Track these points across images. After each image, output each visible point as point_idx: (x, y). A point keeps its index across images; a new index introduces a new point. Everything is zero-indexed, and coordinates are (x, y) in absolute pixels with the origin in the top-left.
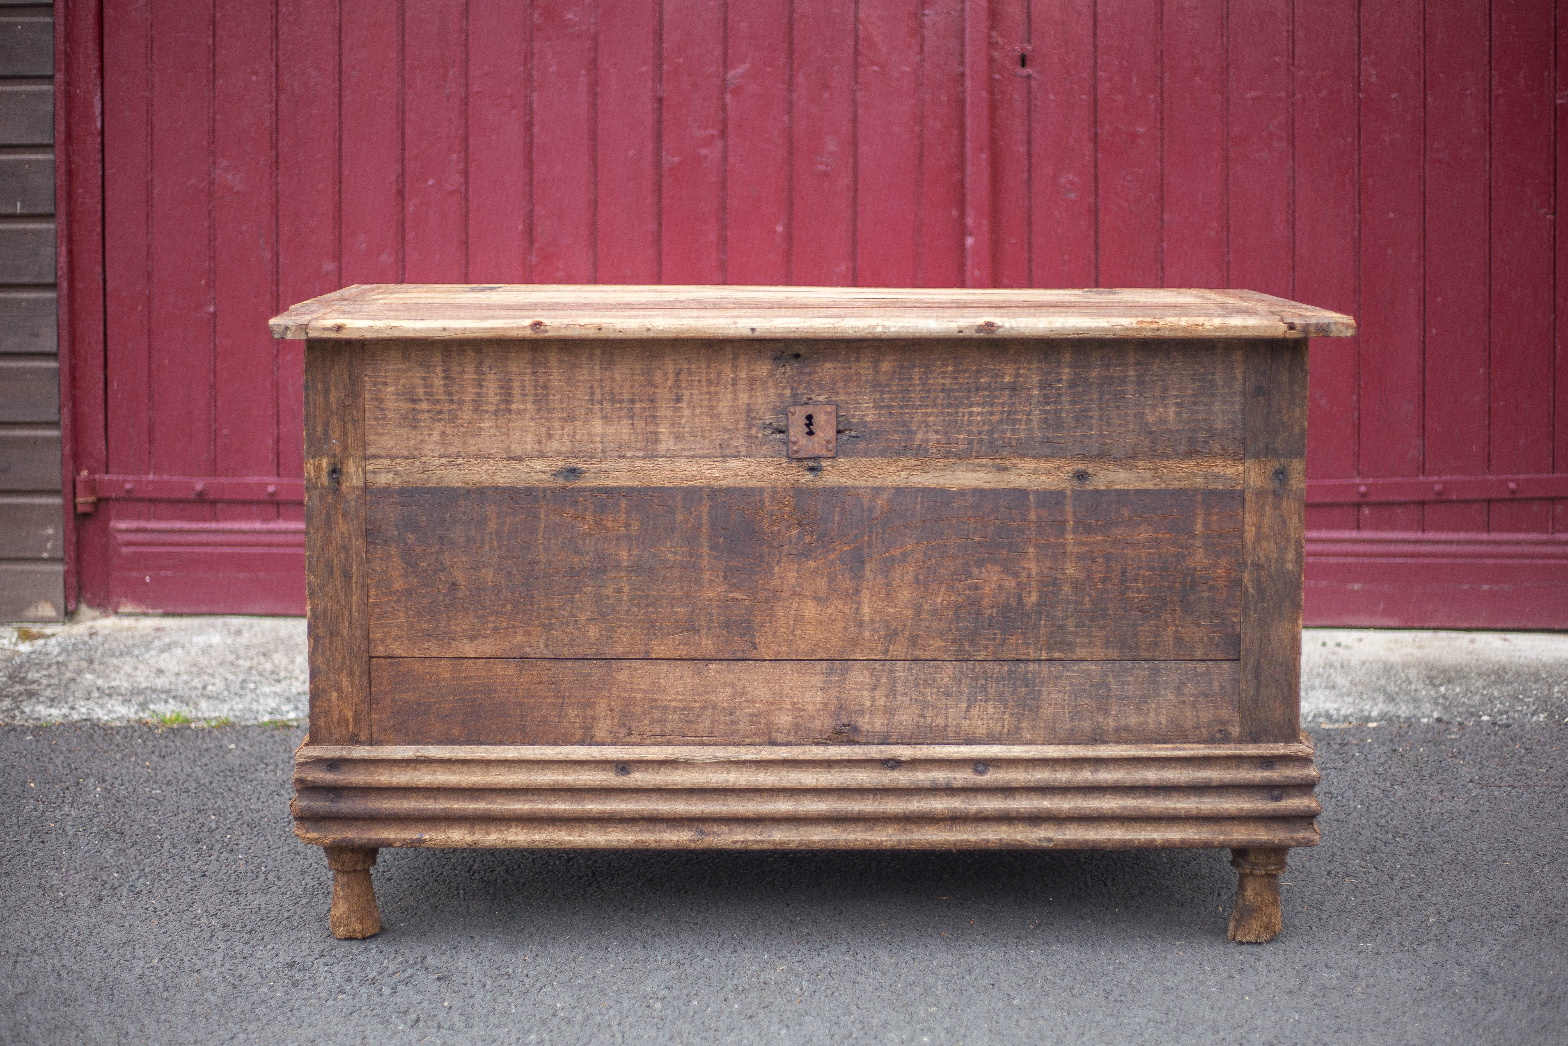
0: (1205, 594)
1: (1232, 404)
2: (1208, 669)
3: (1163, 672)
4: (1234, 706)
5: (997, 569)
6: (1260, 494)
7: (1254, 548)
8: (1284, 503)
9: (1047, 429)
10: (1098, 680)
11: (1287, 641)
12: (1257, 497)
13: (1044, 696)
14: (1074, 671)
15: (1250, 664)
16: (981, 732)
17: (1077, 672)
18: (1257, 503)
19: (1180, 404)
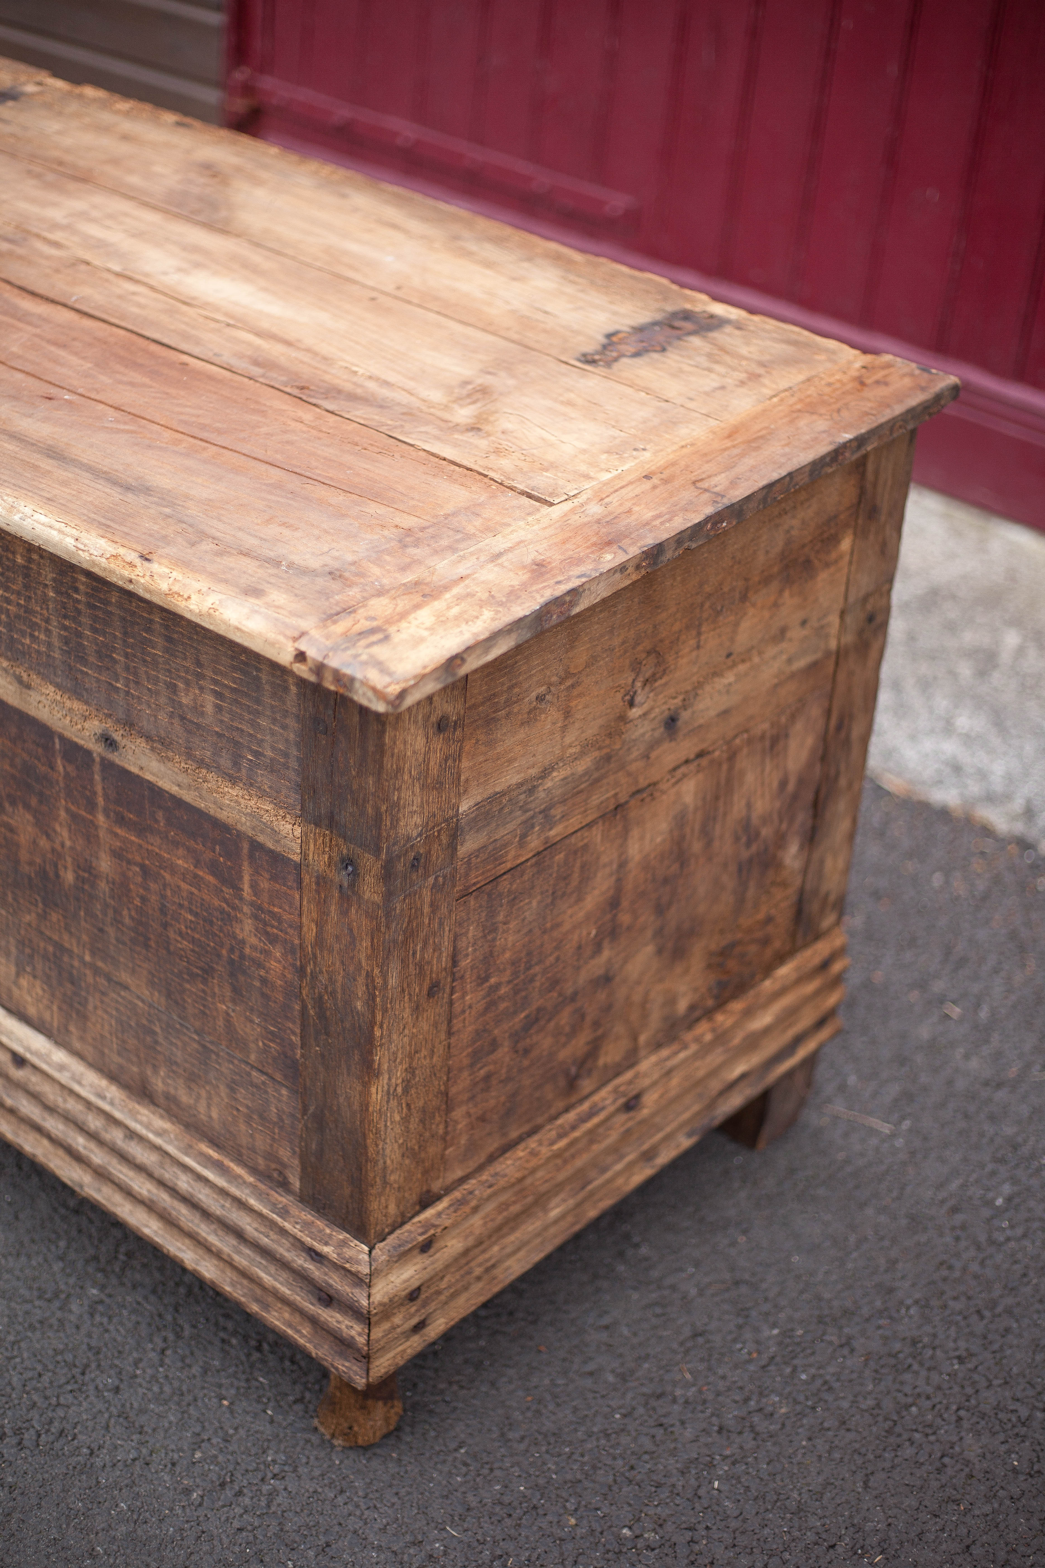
0: (257, 984)
1: (284, 727)
2: (264, 1083)
3: (214, 1057)
4: (294, 1152)
5: (29, 817)
6: (321, 881)
7: (315, 956)
8: (353, 911)
9: (69, 653)
10: (145, 1022)
11: (356, 1107)
12: (318, 884)
13: (90, 1007)
14: (119, 995)
15: (312, 1109)
16: (32, 1011)
17: (123, 998)
18: (318, 892)
19: (218, 695)
